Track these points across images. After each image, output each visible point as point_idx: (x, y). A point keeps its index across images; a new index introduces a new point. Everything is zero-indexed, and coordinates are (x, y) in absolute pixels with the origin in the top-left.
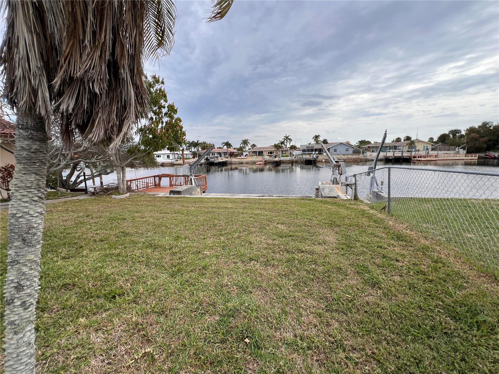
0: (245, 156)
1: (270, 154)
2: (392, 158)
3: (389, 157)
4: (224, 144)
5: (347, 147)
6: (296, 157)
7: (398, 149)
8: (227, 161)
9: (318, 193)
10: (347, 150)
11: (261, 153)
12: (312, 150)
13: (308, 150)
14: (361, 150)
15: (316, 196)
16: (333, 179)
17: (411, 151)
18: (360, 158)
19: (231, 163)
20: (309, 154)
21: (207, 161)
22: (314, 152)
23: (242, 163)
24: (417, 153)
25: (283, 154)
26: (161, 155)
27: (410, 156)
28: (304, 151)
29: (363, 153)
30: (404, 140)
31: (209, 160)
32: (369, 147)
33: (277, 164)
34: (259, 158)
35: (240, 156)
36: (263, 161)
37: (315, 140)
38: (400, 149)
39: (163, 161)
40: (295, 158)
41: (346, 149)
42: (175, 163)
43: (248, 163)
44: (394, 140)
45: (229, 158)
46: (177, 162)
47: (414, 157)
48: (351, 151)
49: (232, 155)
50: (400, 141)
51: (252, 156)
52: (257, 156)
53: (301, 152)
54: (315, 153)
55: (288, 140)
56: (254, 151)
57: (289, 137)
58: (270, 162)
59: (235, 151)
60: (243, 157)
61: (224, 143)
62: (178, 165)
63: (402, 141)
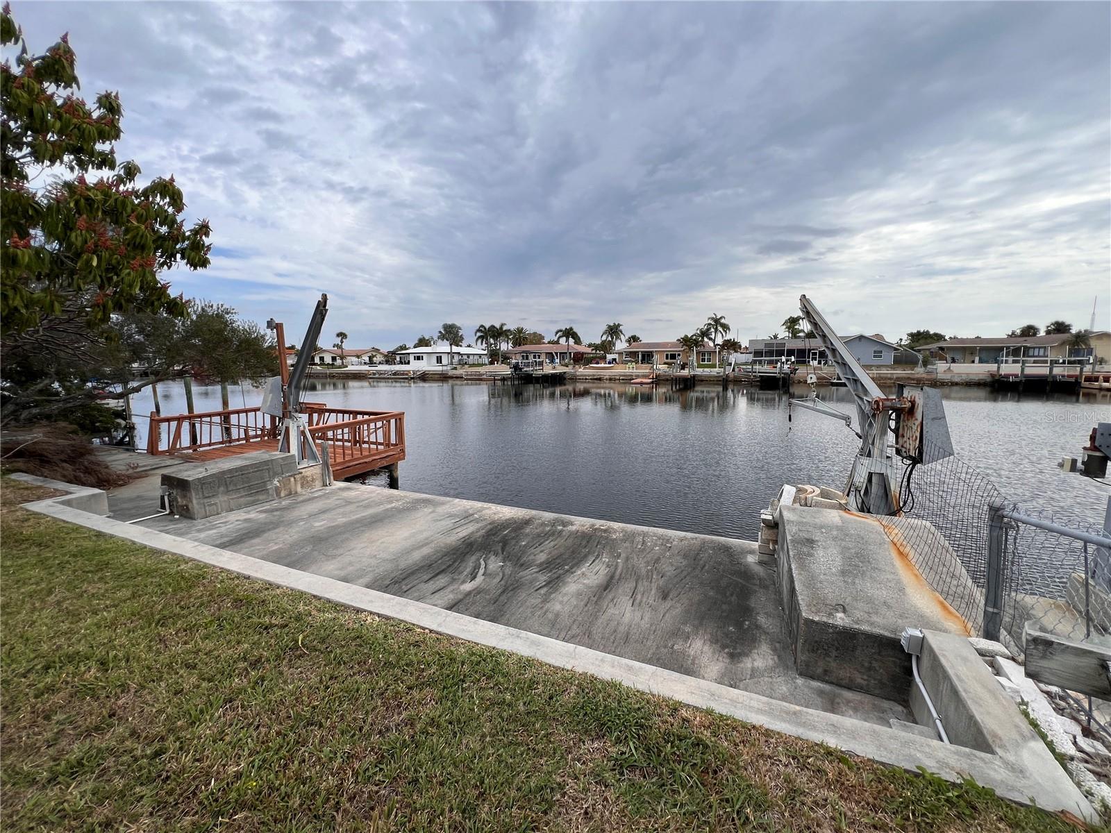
0: (609, 363)
1: (669, 361)
2: (1017, 380)
3: (1007, 376)
4: (560, 334)
5: (877, 348)
6: (736, 370)
7: (1033, 356)
8: (565, 373)
9: (776, 542)
10: (878, 354)
11: (647, 357)
12: (780, 353)
13: (770, 353)
14: (920, 357)
15: (765, 558)
16: (861, 479)
17: (1080, 362)
18: (916, 376)
19: (574, 379)
20: (770, 362)
21: (515, 371)
22: (784, 359)
23: (600, 379)
24: (1097, 368)
25: (703, 360)
26: (425, 356)
27: (1076, 377)
28: (758, 353)
29: (925, 364)
30: (1048, 332)
31: (521, 369)
32: (942, 349)
33: (688, 384)
34: (642, 369)
35: (597, 363)
36: (651, 377)
37: (789, 328)
38: (1038, 356)
39: (424, 369)
40: (733, 370)
41: (875, 352)
42: (451, 373)
43: (615, 380)
44: (1013, 333)
45: (571, 367)
46: (454, 372)
47: (1088, 379)
48: (889, 358)
49: (579, 359)
50: (1035, 334)
51: (626, 362)
52: (637, 362)
53: (750, 357)
54: (787, 361)
55: (720, 328)
56: (631, 352)
57: (723, 321)
58: (667, 380)
59: (589, 350)
60: (603, 365)
61: (561, 331)
62: (457, 378)
63: (1042, 333)
